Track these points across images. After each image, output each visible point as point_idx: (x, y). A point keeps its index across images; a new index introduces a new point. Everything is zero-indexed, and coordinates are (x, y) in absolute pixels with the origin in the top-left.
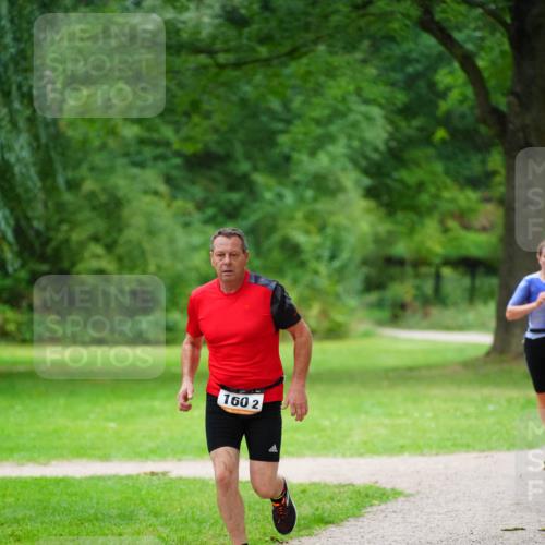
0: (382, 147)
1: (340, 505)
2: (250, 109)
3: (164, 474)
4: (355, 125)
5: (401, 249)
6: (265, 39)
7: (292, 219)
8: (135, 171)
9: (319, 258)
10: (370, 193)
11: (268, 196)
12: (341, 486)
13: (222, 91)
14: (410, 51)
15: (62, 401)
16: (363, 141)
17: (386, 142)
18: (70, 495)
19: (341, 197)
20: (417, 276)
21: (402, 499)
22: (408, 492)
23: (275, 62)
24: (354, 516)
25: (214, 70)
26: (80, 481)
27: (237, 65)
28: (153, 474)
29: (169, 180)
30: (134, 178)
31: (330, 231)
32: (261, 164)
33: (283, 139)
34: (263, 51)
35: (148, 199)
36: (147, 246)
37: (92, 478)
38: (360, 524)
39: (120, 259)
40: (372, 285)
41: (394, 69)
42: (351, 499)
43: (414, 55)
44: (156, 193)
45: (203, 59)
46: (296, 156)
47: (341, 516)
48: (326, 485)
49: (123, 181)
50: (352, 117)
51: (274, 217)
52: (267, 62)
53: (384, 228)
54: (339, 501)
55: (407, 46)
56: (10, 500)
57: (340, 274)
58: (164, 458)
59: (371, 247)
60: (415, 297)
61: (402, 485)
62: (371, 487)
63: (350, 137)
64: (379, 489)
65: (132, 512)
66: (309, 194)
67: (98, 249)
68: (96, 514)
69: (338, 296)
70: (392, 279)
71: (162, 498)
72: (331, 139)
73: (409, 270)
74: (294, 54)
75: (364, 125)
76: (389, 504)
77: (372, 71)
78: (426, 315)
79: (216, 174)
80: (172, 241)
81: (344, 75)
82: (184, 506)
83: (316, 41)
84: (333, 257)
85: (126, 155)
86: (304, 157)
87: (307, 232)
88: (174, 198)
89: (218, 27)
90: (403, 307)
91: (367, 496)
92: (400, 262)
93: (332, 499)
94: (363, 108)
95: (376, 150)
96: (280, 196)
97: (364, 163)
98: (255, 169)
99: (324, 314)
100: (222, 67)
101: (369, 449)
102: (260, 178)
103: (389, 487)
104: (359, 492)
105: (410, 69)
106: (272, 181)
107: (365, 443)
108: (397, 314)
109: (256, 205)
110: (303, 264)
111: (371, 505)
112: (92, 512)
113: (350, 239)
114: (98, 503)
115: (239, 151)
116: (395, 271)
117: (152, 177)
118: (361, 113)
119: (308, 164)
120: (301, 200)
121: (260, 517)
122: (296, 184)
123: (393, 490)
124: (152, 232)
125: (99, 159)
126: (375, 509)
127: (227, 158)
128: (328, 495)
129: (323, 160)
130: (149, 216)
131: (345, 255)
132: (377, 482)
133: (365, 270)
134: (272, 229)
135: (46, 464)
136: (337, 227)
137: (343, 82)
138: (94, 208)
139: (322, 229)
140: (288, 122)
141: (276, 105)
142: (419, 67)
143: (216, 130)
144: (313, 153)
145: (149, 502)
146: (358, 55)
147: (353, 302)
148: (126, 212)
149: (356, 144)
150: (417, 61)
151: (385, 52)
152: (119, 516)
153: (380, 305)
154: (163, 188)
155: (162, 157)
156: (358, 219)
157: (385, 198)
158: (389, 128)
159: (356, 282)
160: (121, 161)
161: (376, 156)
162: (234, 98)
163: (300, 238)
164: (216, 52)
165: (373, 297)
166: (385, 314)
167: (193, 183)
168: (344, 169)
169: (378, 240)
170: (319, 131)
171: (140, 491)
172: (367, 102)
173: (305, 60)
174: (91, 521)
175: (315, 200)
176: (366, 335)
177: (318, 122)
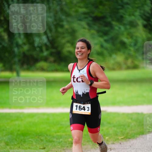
0: (150, 12)
7: (123, 34)
8: (79, 22)
9: (130, 46)
10: (145, 26)
11: (117, 28)
16: (144, 11)
29: (88, 24)
31: (134, 38)
35: (83, 30)
44: (84, 28)
46: (124, 16)
51: (118, 34)
57: (137, 50)
63: (140, 10)
66: (128, 27)
67: (69, 45)
69: (136, 57)
79: (101, 22)
84: (135, 45)
86: (127, 16)
87: (127, 38)
95: (148, 13)
96: (120, 28)
98: (113, 20)
99: (132, 62)
102: (114, 23)
106: (117, 24)
113: (140, 40)
117: (84, 23)
119: (128, 18)
120: (126, 29)
136: (136, 37)
139: (132, 37)
149: (142, 12)
154: (86, 26)
155: (86, 18)
161: (148, 15)
168: (139, 19)
175: (130, 28)
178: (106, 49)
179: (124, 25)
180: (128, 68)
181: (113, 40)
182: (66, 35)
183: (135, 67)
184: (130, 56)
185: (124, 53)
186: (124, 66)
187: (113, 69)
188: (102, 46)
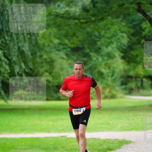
0: (126, 45)
1: (115, 145)
2: (89, 35)
3: (65, 136)
4: (119, 39)
5: (132, 73)
6: (94, 15)
7: (101, 65)
8: (57, 52)
9: (108, 76)
10: (123, 58)
11: (94, 59)
12: (115, 140)
13: (82, 30)
14: (135, 18)
15: (37, 116)
16: (121, 43)
17: (128, 44)
18: (39, 142)
19: (115, 59)
20: (136, 81)
21: (132, 143)
22: (134, 141)
23: (97, 22)
24: (119, 148)
25: (79, 24)
26: (42, 138)
27: (86, 23)
28: (62, 136)
29: (67, 55)
30: (57, 54)
31: (112, 68)
32: (93, 50)
33: (99, 43)
34: (93, 19)
35: (61, 60)
36: (61, 73)
37: (45, 138)
38: (120, 150)
39: (53, 77)
40: (123, 84)
41: (130, 23)
42: (118, 143)
43: (136, 19)
44: (63, 58)
45: (77, 21)
46: (102, 47)
47: (115, 148)
48: (111, 140)
49: (54, 55)
50: (118, 37)
51: (96, 65)
52: (94, 22)
53: (127, 67)
54: (114, 144)
55: (133, 17)
56: (23, 144)
57: (114, 81)
58: (65, 132)
59: (123, 73)
60: (136, 87)
61: (132, 140)
62: (123, 140)
63: (117, 42)
64: (126, 140)
65: (57, 147)
66: (106, 58)
67: (47, 74)
68: (46, 148)
69: (114, 87)
70: (129, 82)
71: (65, 143)
72: (112, 43)
73: (134, 79)
74: (102, 19)
75: (121, 39)
76: (129, 145)
77: (124, 24)
78: (139, 92)
79: (80, 53)
80: (68, 72)
81: (116, 25)
82: (71, 145)
83: (108, 16)
84: (112, 76)
85: (55, 48)
86: (104, 48)
87: (105, 69)
88: (68, 60)
89: (81, 12)
90: (132, 89)
91: (122, 143)
92: (131, 77)
93: (112, 143)
94: (121, 34)
95: (125, 46)
96: (98, 59)
97: (121, 49)
98: (91, 51)
99: (110, 92)
100: (81, 23)
101: (123, 129)
102: (92, 54)
103: (128, 140)
104: (120, 142)
105: (134, 23)
106: (95, 55)
107: (122, 128)
108: (130, 91)
109: (91, 61)
110: (104, 78)
111: (123, 145)
112: (45, 147)
113: (117, 71)
114: (47, 145)
115: (86, 46)
116: (130, 80)
117: (62, 54)
118: (120, 36)
119: (105, 50)
120: (103, 60)
121: (92, 148)
122: (102, 55)
123: (130, 141)
124: (62, 69)
125: (47, 49)
126: (124, 146)
127: (83, 48)
128: (111, 142)
129: (110, 49)
130: (61, 65)
131: (116, 75)
132: (125, 139)
133: (121, 79)
134: (95, 68)
135: (33, 134)
136: (114, 67)
137: (116, 26)
138: (46, 63)
139: (109, 68)
140: (100, 38)
141: (97, 33)
142: (137, 23)
143: (80, 41)
144: (107, 47)
145: (61, 144)
146: (120, 19)
147: (118, 88)
148: (55, 64)
149: (119, 44)
150: (136, 21)
151: (127, 18)
152: (53, 148)
153: (125, 89)
154: (65, 57)
156: (119, 65)
157: (127, 59)
158: (128, 40)
159: (119, 83)
160: (54, 50)
161: (124, 48)
162: (85, 32)
163: (103, 71)
164: (80, 19)
165: (124, 87)
166: (127, 92)
167: (73, 55)
168: (116, 51)
169: (125, 71)
170: (109, 41)
171: (59, 141)
172: (122, 32)
173: (105, 21)
174: (45, 149)
175: (107, 60)
176: (122, 97)
177: (108, 38)
180: (106, 98)
181: (91, 70)
182: (44, 64)
185: (102, 83)
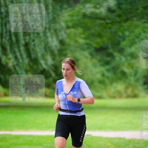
6: (119, 16)
9: (131, 75)
11: (117, 59)
29: (91, 54)
34: (118, 19)
40: (145, 83)
42: (144, 143)
44: (86, 57)
45: (102, 22)
48: (136, 140)
57: (137, 80)
66: (129, 58)
69: (136, 86)
79: (104, 53)
80: (91, 71)
82: (97, 144)
83: (133, 17)
84: (135, 75)
87: (128, 68)
93: (138, 143)
96: (121, 59)
98: (114, 51)
99: (132, 91)
100: (107, 23)
102: (116, 54)
113: (140, 71)
115: (110, 46)
117: (86, 53)
119: (129, 50)
120: (127, 60)
129: (133, 49)
131: (139, 75)
136: (137, 67)
139: (132, 67)
144: (130, 47)
147: (140, 88)
155: (88, 48)
159: (141, 82)
163: (126, 70)
175: (131, 60)
176: (144, 97)
178: (108, 78)
179: (125, 56)
180: (128, 97)
181: (114, 70)
183: (135, 96)
184: (130, 85)
185: (125, 82)
186: (125, 95)
187: (114, 97)
188: (103, 75)
